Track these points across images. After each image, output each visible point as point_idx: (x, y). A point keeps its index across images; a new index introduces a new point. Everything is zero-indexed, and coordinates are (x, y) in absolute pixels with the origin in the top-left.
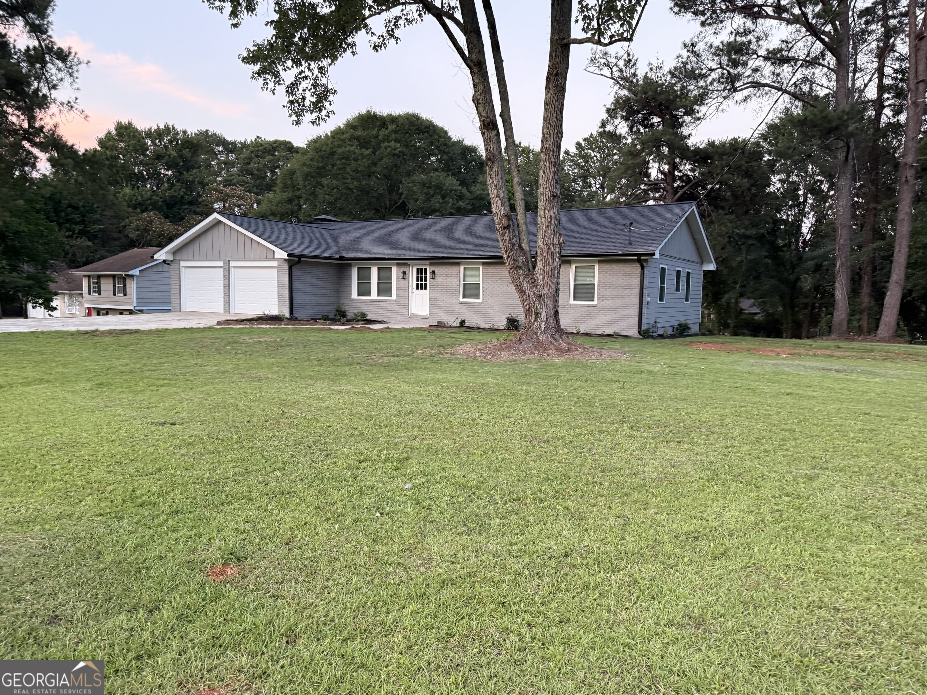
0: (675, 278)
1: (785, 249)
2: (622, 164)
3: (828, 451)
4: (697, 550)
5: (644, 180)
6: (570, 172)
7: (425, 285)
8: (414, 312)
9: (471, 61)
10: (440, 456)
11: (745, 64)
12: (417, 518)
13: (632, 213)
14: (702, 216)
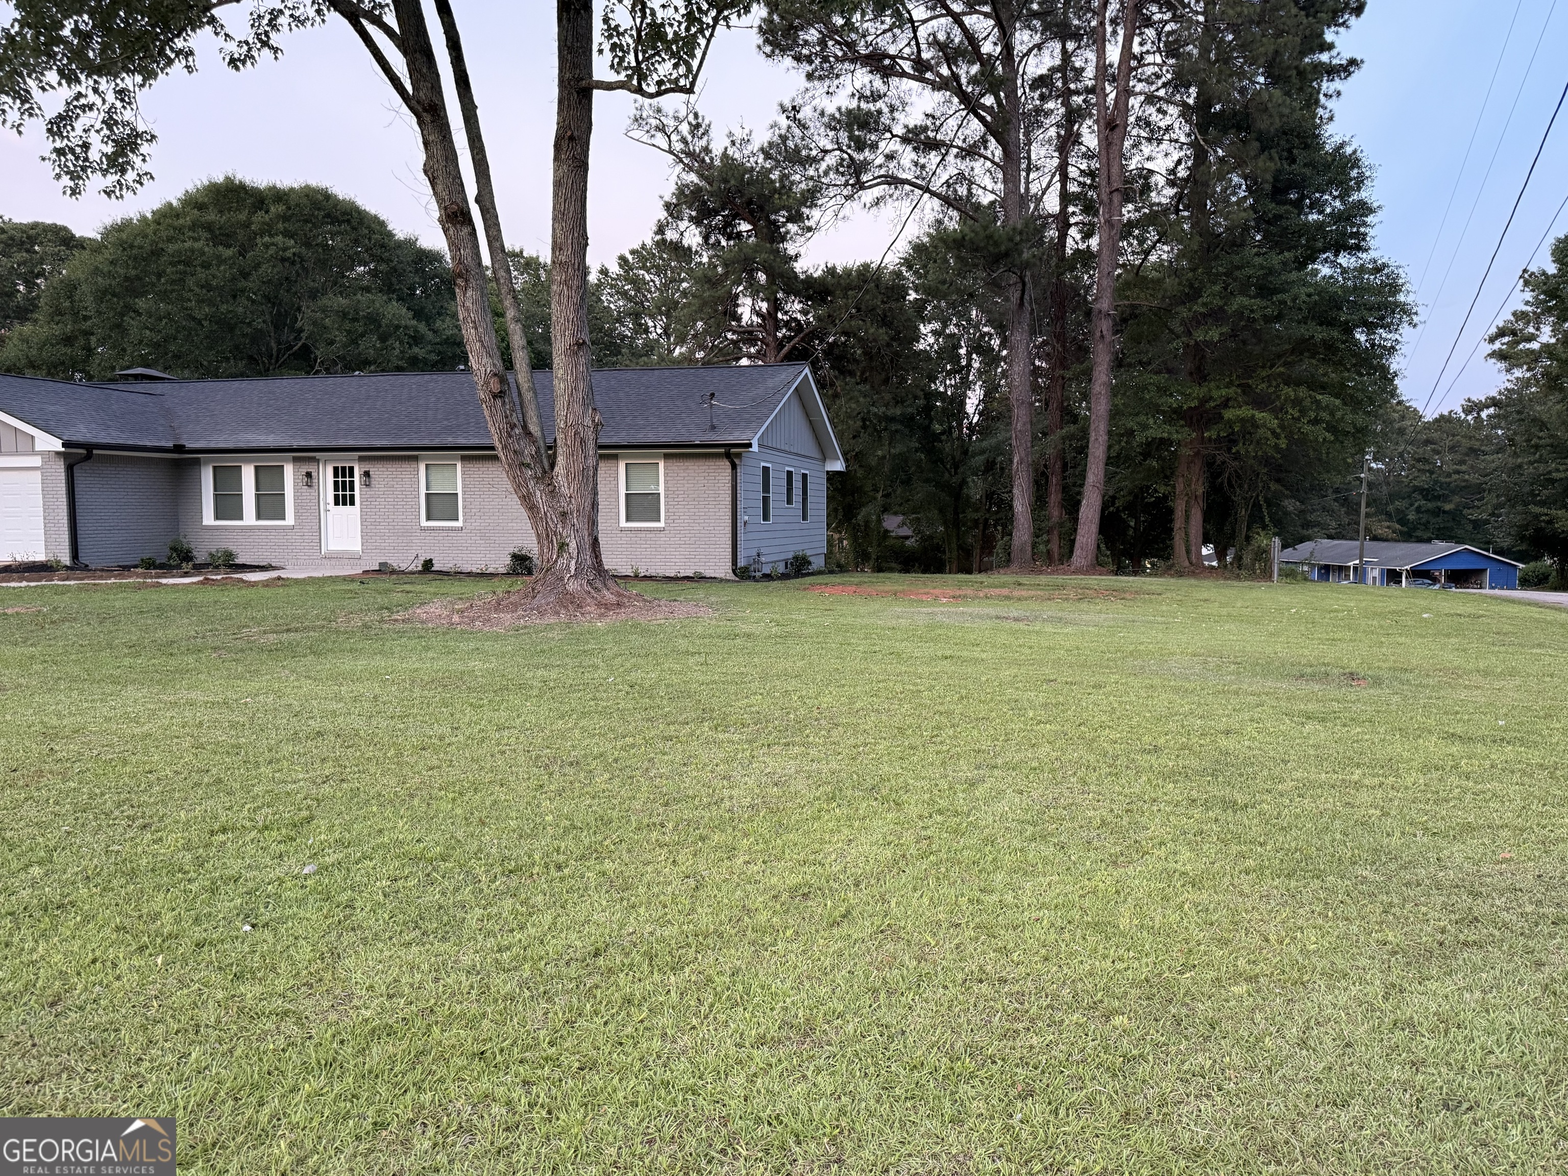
0: (784, 483)
1: (944, 437)
2: (694, 296)
3: (998, 740)
4: (807, 916)
5: (730, 325)
6: (612, 306)
7: (352, 497)
8: (332, 547)
9: (418, 102)
10: (375, 809)
11: (874, 146)
12: (325, 927)
13: (715, 377)
14: (821, 385)
